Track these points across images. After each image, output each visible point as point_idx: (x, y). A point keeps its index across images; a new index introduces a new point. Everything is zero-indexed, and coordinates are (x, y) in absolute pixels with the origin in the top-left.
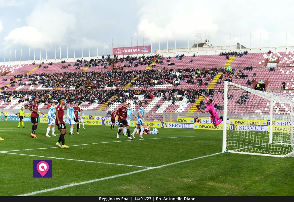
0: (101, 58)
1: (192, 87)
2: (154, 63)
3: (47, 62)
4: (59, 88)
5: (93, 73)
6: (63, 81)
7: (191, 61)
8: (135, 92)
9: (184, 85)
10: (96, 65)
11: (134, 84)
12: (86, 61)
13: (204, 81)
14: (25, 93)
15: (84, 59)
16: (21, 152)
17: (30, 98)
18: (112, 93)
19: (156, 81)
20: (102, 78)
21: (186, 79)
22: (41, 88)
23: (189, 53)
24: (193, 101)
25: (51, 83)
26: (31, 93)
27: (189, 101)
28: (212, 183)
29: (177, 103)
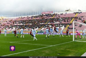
0: (38, 15)
1: (65, 23)
2: (54, 16)
3: (23, 17)
4: (27, 24)
5: (36, 20)
6: (28, 22)
7: (65, 15)
8: (49, 25)
10: (37, 17)
11: (48, 22)
12: (34, 16)
13: (69, 21)
17: (19, 27)
18: (42, 25)
19: (55, 21)
20: (39, 21)
21: (63, 21)
22: (21, 24)
23: (64, 13)
24: (66, 27)
27: (64, 27)
29: (61, 27)
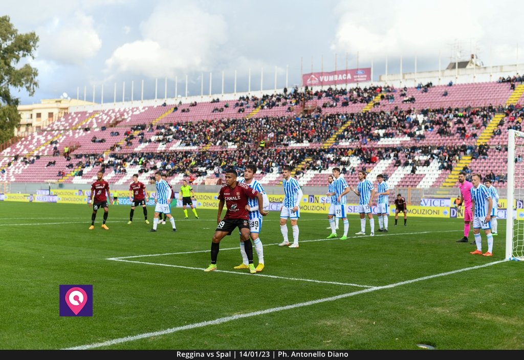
0: (281, 91)
1: (446, 141)
2: (377, 99)
3: (187, 100)
4: (209, 147)
5: (267, 119)
6: (216, 134)
7: (446, 94)
8: (344, 152)
9: (433, 138)
10: (274, 104)
11: (342, 137)
12: (255, 99)
13: (470, 130)
14: (150, 156)
15: (251, 94)
16: (146, 259)
17: (159, 164)
18: (304, 153)
19: (382, 132)
20: (284, 128)
21: (436, 128)
22: (177, 146)
23: (440, 80)
24: (450, 168)
25: (196, 138)
26: (160, 156)
27: (442, 167)
28: (487, 317)
29: (420, 170)
